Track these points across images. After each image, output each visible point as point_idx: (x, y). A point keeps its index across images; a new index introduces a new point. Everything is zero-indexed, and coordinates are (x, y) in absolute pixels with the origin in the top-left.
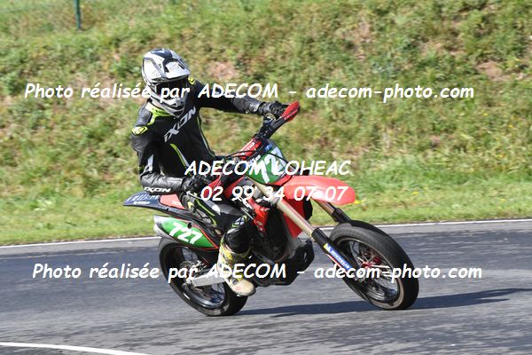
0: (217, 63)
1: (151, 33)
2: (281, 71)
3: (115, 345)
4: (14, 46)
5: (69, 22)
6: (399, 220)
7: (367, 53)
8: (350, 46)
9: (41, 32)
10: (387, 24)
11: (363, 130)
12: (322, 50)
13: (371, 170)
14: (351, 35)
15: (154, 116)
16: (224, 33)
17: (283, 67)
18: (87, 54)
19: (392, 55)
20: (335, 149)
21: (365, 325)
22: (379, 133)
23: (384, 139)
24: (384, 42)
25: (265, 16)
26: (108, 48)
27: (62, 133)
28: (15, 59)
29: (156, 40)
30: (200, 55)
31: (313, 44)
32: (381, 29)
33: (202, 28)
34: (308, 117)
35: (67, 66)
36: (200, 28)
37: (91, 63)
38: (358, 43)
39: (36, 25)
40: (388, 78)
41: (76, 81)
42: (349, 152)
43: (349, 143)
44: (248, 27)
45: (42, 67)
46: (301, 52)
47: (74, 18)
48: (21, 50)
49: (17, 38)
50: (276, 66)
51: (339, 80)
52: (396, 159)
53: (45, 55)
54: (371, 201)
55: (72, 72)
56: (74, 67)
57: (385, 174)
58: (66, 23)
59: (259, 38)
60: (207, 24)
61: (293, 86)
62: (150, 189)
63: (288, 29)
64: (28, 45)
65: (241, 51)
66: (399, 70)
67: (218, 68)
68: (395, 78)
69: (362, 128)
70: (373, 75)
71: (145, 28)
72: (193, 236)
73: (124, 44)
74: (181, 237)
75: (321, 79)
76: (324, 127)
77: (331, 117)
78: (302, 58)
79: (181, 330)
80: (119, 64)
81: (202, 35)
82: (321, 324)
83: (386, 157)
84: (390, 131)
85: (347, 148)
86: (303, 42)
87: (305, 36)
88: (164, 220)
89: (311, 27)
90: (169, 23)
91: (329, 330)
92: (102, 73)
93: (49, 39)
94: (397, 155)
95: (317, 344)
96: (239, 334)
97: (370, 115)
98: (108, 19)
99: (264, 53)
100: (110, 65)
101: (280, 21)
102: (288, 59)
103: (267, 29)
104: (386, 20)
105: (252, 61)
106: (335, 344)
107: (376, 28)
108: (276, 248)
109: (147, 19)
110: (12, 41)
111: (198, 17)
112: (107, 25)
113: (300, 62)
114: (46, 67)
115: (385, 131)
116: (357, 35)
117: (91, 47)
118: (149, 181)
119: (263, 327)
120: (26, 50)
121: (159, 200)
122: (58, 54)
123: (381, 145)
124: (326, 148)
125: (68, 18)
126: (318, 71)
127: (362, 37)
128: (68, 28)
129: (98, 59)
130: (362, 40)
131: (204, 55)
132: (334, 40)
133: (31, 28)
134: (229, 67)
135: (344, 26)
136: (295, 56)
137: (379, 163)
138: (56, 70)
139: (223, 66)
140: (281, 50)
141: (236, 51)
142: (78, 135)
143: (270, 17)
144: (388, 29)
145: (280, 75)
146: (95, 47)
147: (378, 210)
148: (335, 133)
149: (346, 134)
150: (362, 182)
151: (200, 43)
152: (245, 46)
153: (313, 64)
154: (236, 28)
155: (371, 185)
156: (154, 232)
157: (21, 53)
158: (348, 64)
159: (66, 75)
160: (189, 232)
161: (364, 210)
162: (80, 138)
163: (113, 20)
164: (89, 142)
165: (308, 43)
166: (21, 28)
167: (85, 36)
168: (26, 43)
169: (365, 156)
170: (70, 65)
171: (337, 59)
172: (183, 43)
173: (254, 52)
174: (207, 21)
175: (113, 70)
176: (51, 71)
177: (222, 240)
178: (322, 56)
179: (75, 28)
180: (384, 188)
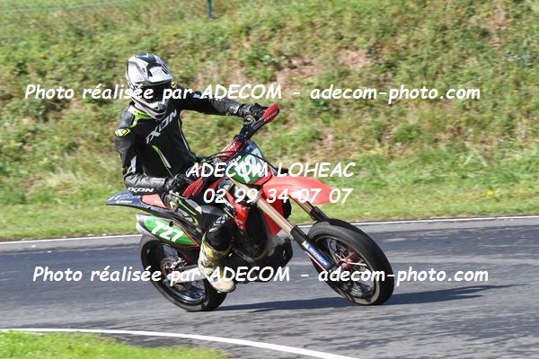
0: (348, 51)
1: (281, 21)
2: (413, 59)
3: (244, 334)
4: (145, 35)
5: (200, 10)
6: (534, 212)
7: (503, 41)
8: (485, 34)
9: (171, 20)
10: (523, 12)
11: (498, 120)
12: (455, 38)
13: (505, 160)
14: (485, 23)
15: (137, 118)
16: (356, 20)
17: (416, 56)
18: (218, 42)
19: (529, 43)
20: (468, 139)
21: (499, 319)
22: (513, 123)
23: (519, 129)
24: (520, 30)
25: (397, 4)
26: (238, 37)
27: (192, 122)
28: (146, 47)
29: (287, 28)
30: (332, 43)
31: (446, 32)
32: (517, 17)
33: (333, 16)
34: (441, 107)
35: (197, 54)
36: (331, 16)
37: (221, 51)
38: (493, 31)
39: (166, 13)
40: (524, 67)
41: (206, 69)
42: (483, 142)
43: (483, 132)
44: (380, 15)
45: (173, 56)
46: (434, 40)
47: (205, 6)
48: (152, 38)
49: (148, 27)
50: (408, 54)
51: (473, 68)
52: (532, 149)
53: (175, 43)
54: (505, 192)
55: (203, 60)
56: (204, 55)
57: (520, 164)
58: (197, 12)
59: (391, 26)
60: (339, 12)
61: (425, 74)
62: (134, 190)
63: (421, 16)
64: (159, 34)
65: (373, 39)
66: (535, 58)
67: (349, 56)
68: (531, 67)
69: (496, 117)
70: (508, 63)
71: (276, 15)
72: (174, 234)
73: (254, 32)
74: (163, 235)
75: (455, 67)
76: (458, 116)
77: (464, 106)
78: (435, 46)
79: (310, 321)
80: (249, 53)
81: (333, 23)
82: (453, 316)
83: (521, 148)
84: (525, 121)
85: (481, 138)
86: (436, 30)
87: (438, 24)
88: (146, 218)
89: (444, 15)
90: (300, 11)
91: (461, 323)
92: (233, 62)
93: (179, 28)
94: (533, 145)
95: (449, 337)
96: (370, 326)
97: (505, 104)
98: (239, 7)
99: (396, 41)
100: (240, 53)
101: (413, 9)
102: (421, 46)
103: (399, 17)
104: (522, 7)
105: (384, 49)
106: (468, 337)
107: (512, 15)
108: (256, 246)
109: (278, 7)
110: (143, 29)
111: (330, 5)
112: (238, 13)
113: (433, 50)
114: (176, 56)
115: (521, 120)
116: (492, 23)
117: (222, 35)
118: (133, 181)
119: (394, 319)
120: (157, 38)
121: (141, 199)
122: (189, 42)
123: (517, 135)
124: (458, 137)
125: (200, 7)
126: (451, 59)
127: (497, 24)
128: (198, 16)
129: (228, 47)
130: (498, 27)
131: (336, 43)
132: (469, 28)
133: (162, 16)
134: (360, 55)
135: (479, 14)
136: (428, 44)
137: (513, 153)
138: (186, 59)
139: (354, 54)
140: (414, 38)
141: (368, 39)
142: (208, 124)
143: (403, 4)
144: (524, 16)
145: (413, 63)
146: (226, 36)
147: (512, 201)
148: (469, 122)
149: (480, 123)
150: (496, 172)
151: (330, 31)
152: (377, 34)
153: (446, 52)
154: (368, 16)
155: (506, 176)
156: (136, 230)
157: (152, 42)
158: (482, 52)
159: (196, 64)
160: (171, 230)
161: (498, 201)
162: (210, 127)
163: (243, 8)
164: (219, 131)
165: (441, 30)
166: (153, 16)
167: (215, 24)
168: (157, 32)
169: (500, 146)
170: (201, 54)
171: (472, 47)
172: (314, 31)
173: (386, 40)
174: (338, 9)
175: (243, 59)
176: (182, 59)
177: (203, 238)
178: (456, 44)
179: (205, 16)
180: (519, 178)
